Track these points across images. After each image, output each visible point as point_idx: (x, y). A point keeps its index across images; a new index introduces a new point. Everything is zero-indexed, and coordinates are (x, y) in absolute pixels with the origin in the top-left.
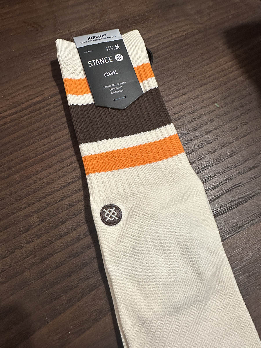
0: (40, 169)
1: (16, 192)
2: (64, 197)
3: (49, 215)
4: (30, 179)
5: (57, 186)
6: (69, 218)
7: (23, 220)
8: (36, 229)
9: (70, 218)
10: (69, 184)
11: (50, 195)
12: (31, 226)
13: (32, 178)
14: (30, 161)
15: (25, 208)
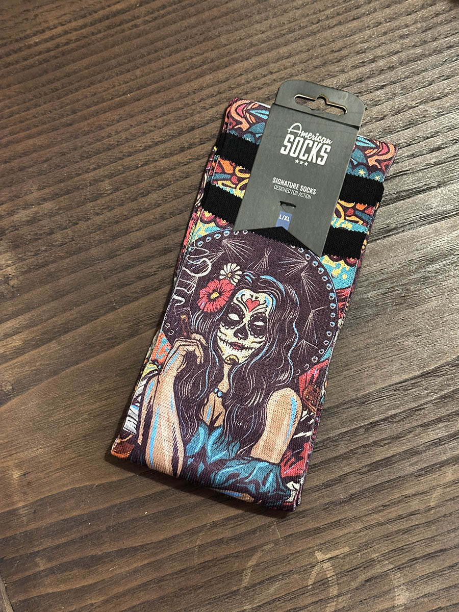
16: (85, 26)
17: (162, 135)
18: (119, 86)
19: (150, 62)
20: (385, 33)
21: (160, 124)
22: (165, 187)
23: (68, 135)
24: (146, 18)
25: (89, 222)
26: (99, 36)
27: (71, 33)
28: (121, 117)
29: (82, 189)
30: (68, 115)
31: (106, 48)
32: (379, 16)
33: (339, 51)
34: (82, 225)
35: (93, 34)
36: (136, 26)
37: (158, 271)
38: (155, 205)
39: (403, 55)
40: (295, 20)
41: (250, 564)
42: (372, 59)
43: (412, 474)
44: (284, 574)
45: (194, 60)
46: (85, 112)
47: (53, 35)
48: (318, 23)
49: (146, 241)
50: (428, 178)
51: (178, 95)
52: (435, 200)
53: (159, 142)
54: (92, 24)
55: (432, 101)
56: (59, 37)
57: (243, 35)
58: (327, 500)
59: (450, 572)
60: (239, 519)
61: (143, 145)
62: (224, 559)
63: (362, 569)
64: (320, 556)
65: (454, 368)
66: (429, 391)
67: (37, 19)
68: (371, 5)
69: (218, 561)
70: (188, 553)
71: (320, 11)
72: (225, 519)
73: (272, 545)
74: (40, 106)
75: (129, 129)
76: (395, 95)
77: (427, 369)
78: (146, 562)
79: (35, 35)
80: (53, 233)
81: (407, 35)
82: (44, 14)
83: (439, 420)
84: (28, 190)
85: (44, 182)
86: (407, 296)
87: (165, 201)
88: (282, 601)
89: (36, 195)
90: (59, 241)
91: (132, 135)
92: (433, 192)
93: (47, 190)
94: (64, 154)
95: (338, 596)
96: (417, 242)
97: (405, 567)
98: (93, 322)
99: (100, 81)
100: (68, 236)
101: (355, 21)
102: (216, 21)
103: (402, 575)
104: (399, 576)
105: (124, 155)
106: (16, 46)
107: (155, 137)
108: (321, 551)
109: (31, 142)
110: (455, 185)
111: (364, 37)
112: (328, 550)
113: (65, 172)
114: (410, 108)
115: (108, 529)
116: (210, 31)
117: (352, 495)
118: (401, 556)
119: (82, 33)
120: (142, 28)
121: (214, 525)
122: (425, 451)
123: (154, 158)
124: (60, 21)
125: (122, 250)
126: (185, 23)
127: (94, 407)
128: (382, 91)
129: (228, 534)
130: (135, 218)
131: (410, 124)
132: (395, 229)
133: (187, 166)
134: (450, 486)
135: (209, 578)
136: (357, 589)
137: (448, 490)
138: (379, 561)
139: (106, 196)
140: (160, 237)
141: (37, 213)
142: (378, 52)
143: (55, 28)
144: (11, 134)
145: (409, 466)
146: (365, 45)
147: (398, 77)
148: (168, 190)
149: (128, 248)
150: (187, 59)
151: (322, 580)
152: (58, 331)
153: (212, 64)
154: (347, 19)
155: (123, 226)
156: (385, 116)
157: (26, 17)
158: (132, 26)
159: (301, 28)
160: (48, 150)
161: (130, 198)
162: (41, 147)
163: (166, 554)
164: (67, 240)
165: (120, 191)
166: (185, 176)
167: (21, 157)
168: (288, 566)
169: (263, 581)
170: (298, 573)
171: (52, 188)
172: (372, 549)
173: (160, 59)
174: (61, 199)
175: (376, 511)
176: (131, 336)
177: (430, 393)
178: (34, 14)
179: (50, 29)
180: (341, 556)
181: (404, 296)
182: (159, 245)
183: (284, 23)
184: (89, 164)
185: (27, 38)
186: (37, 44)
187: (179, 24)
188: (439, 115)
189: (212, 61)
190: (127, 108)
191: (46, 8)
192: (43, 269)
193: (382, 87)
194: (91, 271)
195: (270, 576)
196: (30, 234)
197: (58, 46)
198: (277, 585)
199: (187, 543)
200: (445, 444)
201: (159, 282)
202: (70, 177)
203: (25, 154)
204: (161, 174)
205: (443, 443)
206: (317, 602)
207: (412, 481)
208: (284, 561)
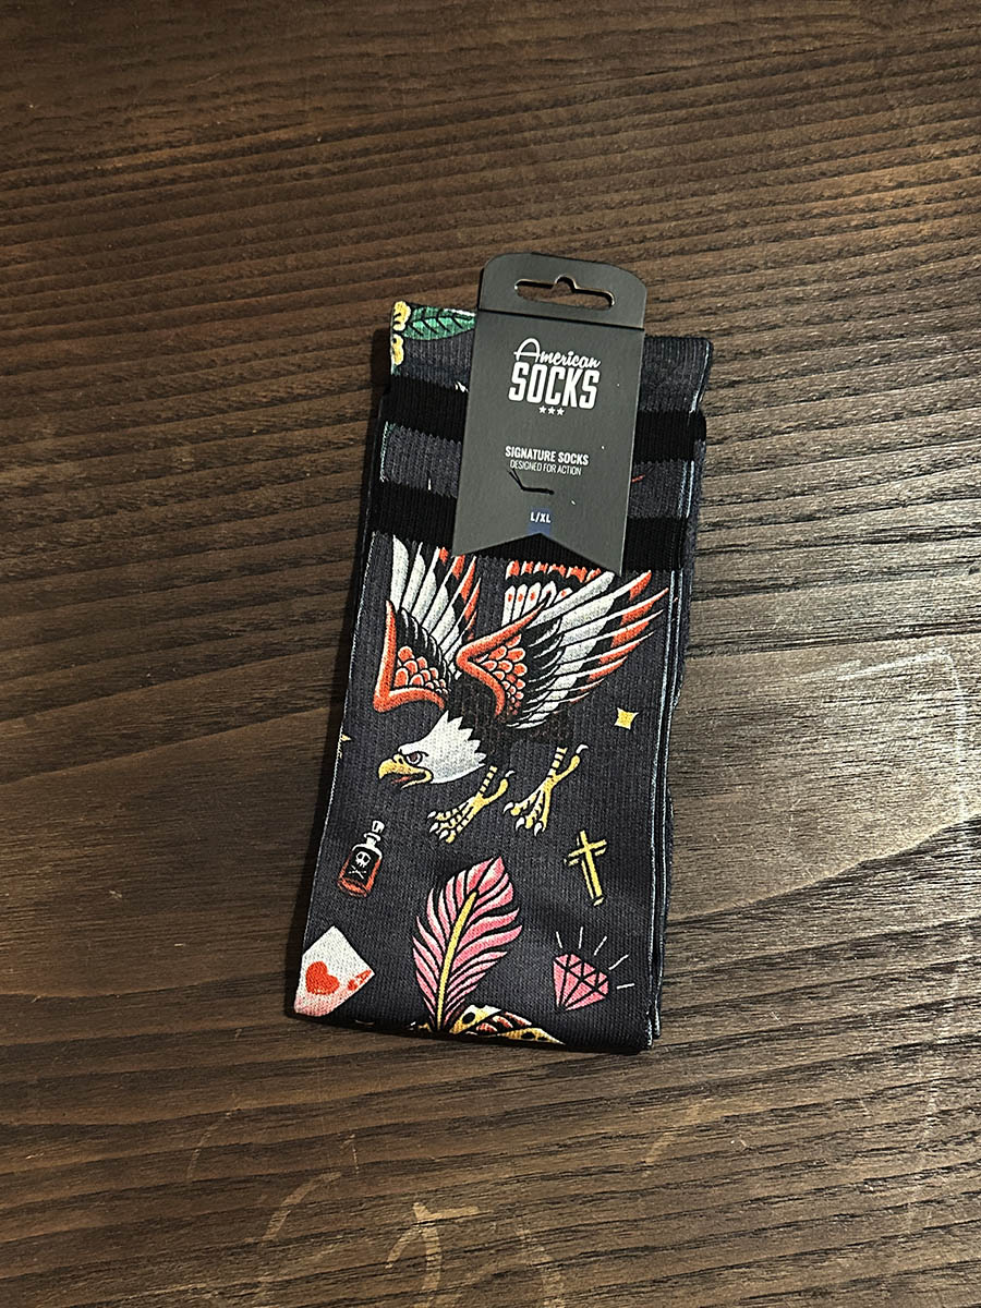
0: (232, 333)
1: (154, 374)
2: (272, 426)
3: (220, 458)
4: (200, 353)
5: (264, 394)
6: (268, 482)
7: (155, 448)
8: (180, 479)
9: (273, 483)
10: (296, 398)
11: (239, 409)
12: (171, 468)
13: (205, 352)
14: (215, 304)
15: (169, 420)
16: (214, 156)
17: (308, 384)
18: (249, 277)
19: (317, 246)
20: (761, 287)
21: (310, 364)
22: (292, 481)
23: (135, 347)
24: (329, 166)
25: (136, 515)
26: (234, 179)
27: (184, 164)
28: (241, 336)
29: (138, 451)
30: (142, 310)
31: (242, 204)
32: (757, 253)
33: (669, 301)
34: (123, 516)
35: (224, 174)
36: (307, 176)
37: (245, 631)
38: (266, 510)
39: (783, 335)
40: (601, 227)
41: (288, 1201)
42: (725, 330)
43: (625, 1099)
44: (345, 1232)
45: (400, 259)
46: (176, 311)
47: (151, 162)
48: (642, 242)
49: (235, 571)
50: (778, 567)
51: (354, 319)
52: (783, 609)
53: (299, 395)
54: (227, 156)
55: (817, 429)
56: (162, 167)
57: (499, 233)
58: (459, 1114)
59: (653, 1291)
60: (289, 1115)
61: (270, 394)
62: (244, 1181)
63: (492, 1252)
64: (421, 1213)
65: (746, 921)
66: (690, 954)
67: (130, 126)
68: (745, 231)
69: (231, 1183)
70: (180, 1158)
71: (650, 221)
72: (263, 1110)
73: (338, 1175)
74: (95, 284)
75: (249, 360)
76: (753, 403)
77: (697, 913)
78: (97, 1158)
79: (118, 155)
80: (65, 521)
81: (798, 299)
82: (143, 120)
83: (697, 1010)
84: (37, 431)
85: (69, 424)
86: (692, 773)
87: (287, 505)
88: (331, 1281)
89: (49, 443)
90: (72, 537)
91: (253, 373)
92: (780, 596)
93: (72, 440)
94: (119, 380)
95: (436, 1293)
96: (733, 678)
97: (573, 1264)
98: (101, 699)
99: (217, 262)
100: (91, 531)
101: (712, 253)
102: (455, 199)
103: (564, 1278)
104: (558, 1278)
105: (230, 406)
106: (81, 167)
107: (294, 386)
108: (425, 1204)
109: (64, 345)
110: (824, 589)
111: (720, 287)
112: (439, 1206)
113: (112, 413)
114: (774, 433)
115: (41, 1082)
116: (440, 214)
117: (507, 1113)
118: (569, 1243)
119: (203, 169)
120: (316, 181)
121: (240, 1117)
122: (658, 1061)
123: (285, 423)
124: (170, 139)
125: (186, 578)
126: (399, 189)
127: (67, 854)
128: (730, 392)
129: (260, 1138)
130: (223, 525)
131: (767, 462)
132: (697, 646)
133: (341, 452)
134: (688, 1135)
135: (207, 1212)
136: (475, 1286)
137: (685, 1139)
138: (528, 1244)
139: (178, 474)
140: (264, 569)
141: (43, 477)
142: (740, 318)
143: (160, 149)
144: (32, 323)
145: (625, 1081)
146: (719, 302)
147: (765, 371)
148: (295, 489)
149: (199, 577)
150: (387, 256)
151: (416, 1258)
152: (32, 702)
153: (431, 275)
154: (696, 246)
155: (199, 535)
156: (726, 439)
157: (110, 119)
158: (299, 174)
159: (608, 244)
160: (93, 367)
161: (222, 486)
162: (81, 360)
163: (139, 1152)
164: (88, 539)
165: (207, 471)
166: (334, 469)
167: (39, 369)
168: (359, 1219)
169: (306, 1237)
170: (372, 1235)
171: (83, 438)
172: (520, 1219)
173: (337, 246)
174: (95, 460)
175: (544, 1152)
176: (167, 740)
177: (692, 957)
178: (125, 117)
179: (146, 148)
180: (461, 1220)
181: (686, 773)
182: (257, 583)
183: (579, 229)
184: (161, 407)
185: (101, 157)
186: (117, 171)
187: (386, 189)
188: (825, 456)
189: (432, 270)
190: (255, 321)
191: (151, 110)
192: (31, 583)
193: (732, 384)
194: (119, 605)
195: (320, 1231)
196: (21, 513)
197: (154, 183)
198: (331, 1249)
199: (182, 1138)
200: (699, 1055)
201: (240, 651)
202: (120, 425)
203: (48, 365)
204: (291, 455)
205: (694, 1052)
206: (396, 1296)
207: (622, 1111)
208: (353, 1209)
